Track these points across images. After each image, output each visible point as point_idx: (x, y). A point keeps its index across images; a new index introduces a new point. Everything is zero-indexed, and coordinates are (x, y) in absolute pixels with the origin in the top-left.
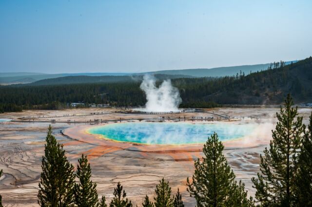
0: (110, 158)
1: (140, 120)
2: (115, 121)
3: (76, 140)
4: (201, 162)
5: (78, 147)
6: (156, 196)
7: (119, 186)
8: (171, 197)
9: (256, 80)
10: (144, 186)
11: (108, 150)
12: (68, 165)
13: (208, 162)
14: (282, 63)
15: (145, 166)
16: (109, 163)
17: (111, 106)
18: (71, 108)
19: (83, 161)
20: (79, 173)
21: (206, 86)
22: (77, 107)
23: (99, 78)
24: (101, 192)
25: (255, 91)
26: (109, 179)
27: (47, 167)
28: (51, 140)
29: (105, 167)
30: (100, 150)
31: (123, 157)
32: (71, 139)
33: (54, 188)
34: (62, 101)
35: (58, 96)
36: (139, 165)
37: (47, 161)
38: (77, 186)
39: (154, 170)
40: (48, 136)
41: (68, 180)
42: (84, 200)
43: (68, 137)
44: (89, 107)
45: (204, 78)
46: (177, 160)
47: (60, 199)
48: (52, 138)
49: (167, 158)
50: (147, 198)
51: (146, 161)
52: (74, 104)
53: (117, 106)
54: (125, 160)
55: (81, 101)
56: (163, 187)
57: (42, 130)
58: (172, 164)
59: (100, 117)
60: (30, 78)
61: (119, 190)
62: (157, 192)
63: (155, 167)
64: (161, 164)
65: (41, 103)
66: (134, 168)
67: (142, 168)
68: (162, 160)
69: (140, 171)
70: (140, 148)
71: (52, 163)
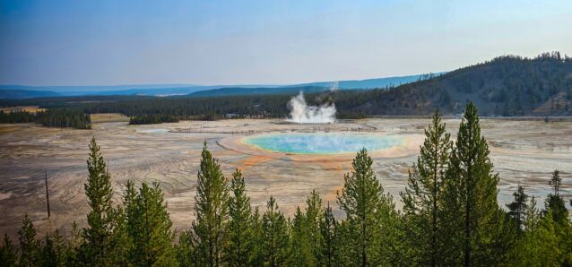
0: (263, 168)
1: (293, 130)
2: (268, 132)
3: (231, 150)
4: (351, 175)
5: (233, 157)
6: (307, 206)
7: (271, 199)
8: (322, 207)
9: (406, 92)
10: (295, 194)
11: (262, 160)
12: (223, 178)
13: (357, 176)
14: (431, 74)
15: (297, 175)
16: (262, 172)
17: (265, 117)
18: (226, 118)
19: (237, 174)
20: (233, 187)
21: (356, 98)
22: (232, 118)
23: (252, 90)
24: (256, 201)
25: (404, 102)
26: (261, 187)
27: (203, 180)
28: (206, 155)
29: (259, 176)
30: (255, 159)
31: (276, 166)
32: (226, 149)
33: (209, 201)
34: (218, 112)
35: (214, 107)
36: (291, 174)
37: (202, 175)
38: (231, 199)
39: (305, 179)
40: (204, 151)
41: (223, 193)
42: (238, 212)
43: (223, 147)
44: (243, 118)
45: (355, 90)
46: (327, 170)
47: (215, 211)
48: (208, 152)
49: (319, 168)
50: (298, 209)
51: (298, 171)
52: (230, 115)
53: (270, 117)
54: (277, 169)
55: (236, 112)
56: (314, 198)
57: (198, 141)
58: (323, 173)
59: (255, 129)
60: (186, 89)
61: (271, 203)
62: (308, 202)
63: (307, 176)
64: (313, 174)
65: (197, 114)
66: (286, 176)
67: (294, 177)
68: (313, 169)
69: (293, 180)
70: (292, 158)
71: (207, 176)
